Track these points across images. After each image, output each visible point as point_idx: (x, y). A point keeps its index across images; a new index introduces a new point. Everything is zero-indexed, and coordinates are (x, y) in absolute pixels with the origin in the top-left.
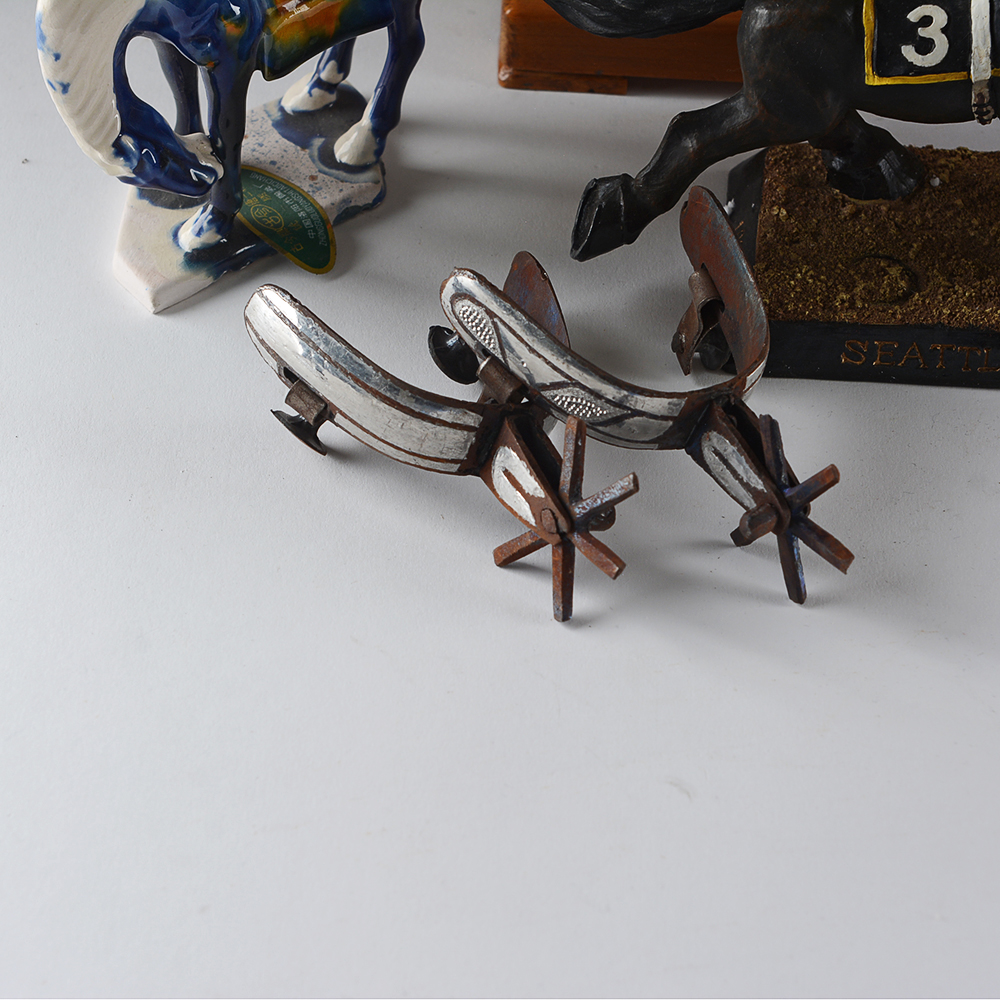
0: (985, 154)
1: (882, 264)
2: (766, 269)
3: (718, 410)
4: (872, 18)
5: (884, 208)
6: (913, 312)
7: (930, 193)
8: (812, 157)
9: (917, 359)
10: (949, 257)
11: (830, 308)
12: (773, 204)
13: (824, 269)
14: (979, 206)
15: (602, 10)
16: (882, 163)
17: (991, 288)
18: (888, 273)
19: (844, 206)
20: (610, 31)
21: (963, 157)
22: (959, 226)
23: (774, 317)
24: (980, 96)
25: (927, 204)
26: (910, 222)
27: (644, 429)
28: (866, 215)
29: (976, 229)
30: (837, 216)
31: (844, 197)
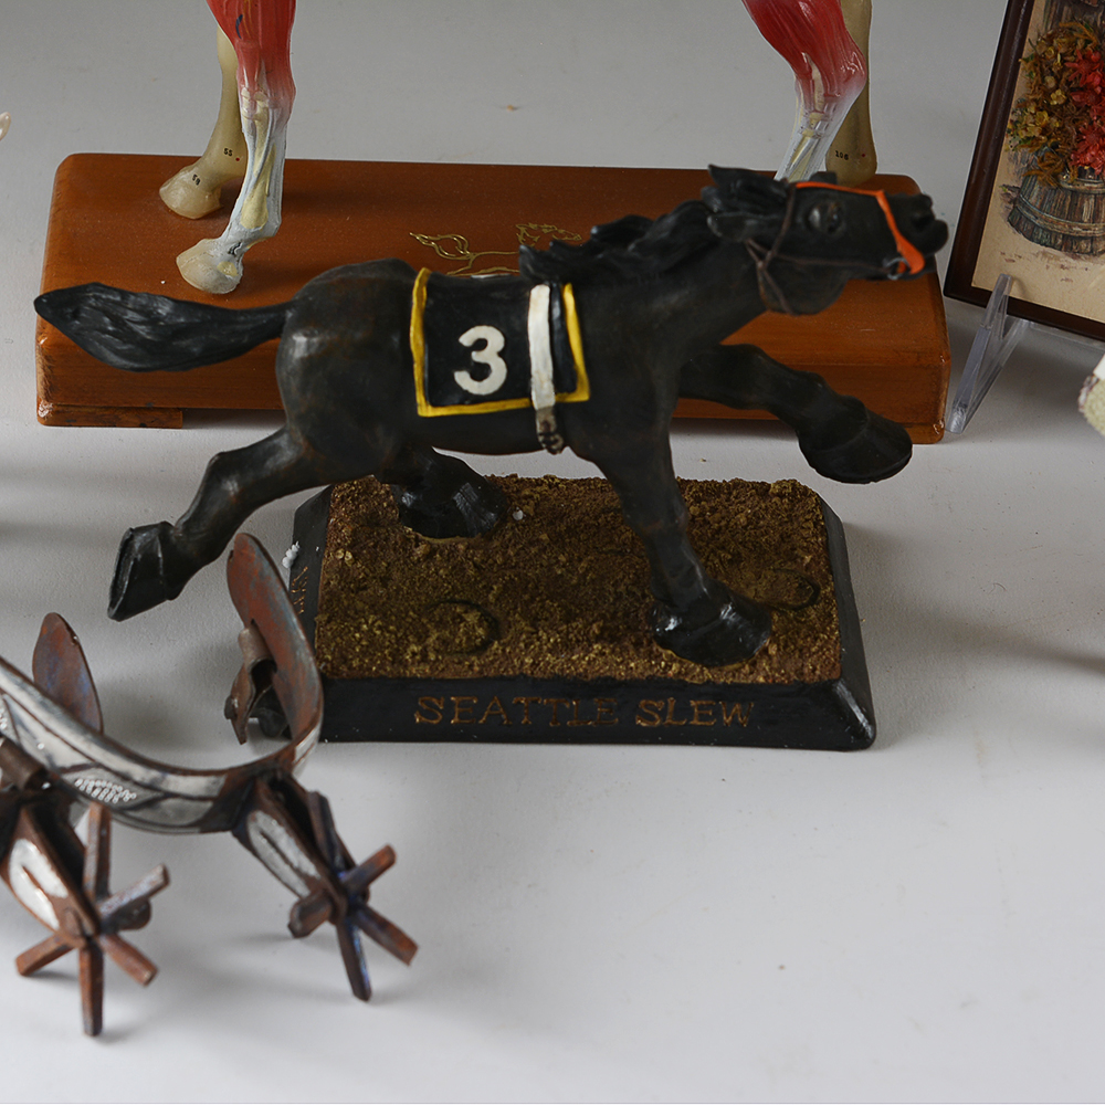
0: (575, 481)
1: (458, 610)
2: (329, 621)
3: (263, 788)
4: (420, 342)
5: (461, 547)
6: (492, 662)
7: (512, 528)
8: (383, 492)
9: (500, 714)
10: (532, 600)
11: (401, 662)
12: (339, 546)
13: (394, 618)
14: (568, 540)
15: (125, 343)
16: (457, 497)
17: (579, 632)
18: (465, 620)
19: (417, 546)
20: (136, 365)
21: (550, 486)
22: (545, 563)
23: (337, 675)
24: (546, 424)
25: (510, 540)
26: (490, 561)
27: (181, 813)
28: (441, 555)
29: (564, 566)
30: (409, 557)
31: (417, 537)
